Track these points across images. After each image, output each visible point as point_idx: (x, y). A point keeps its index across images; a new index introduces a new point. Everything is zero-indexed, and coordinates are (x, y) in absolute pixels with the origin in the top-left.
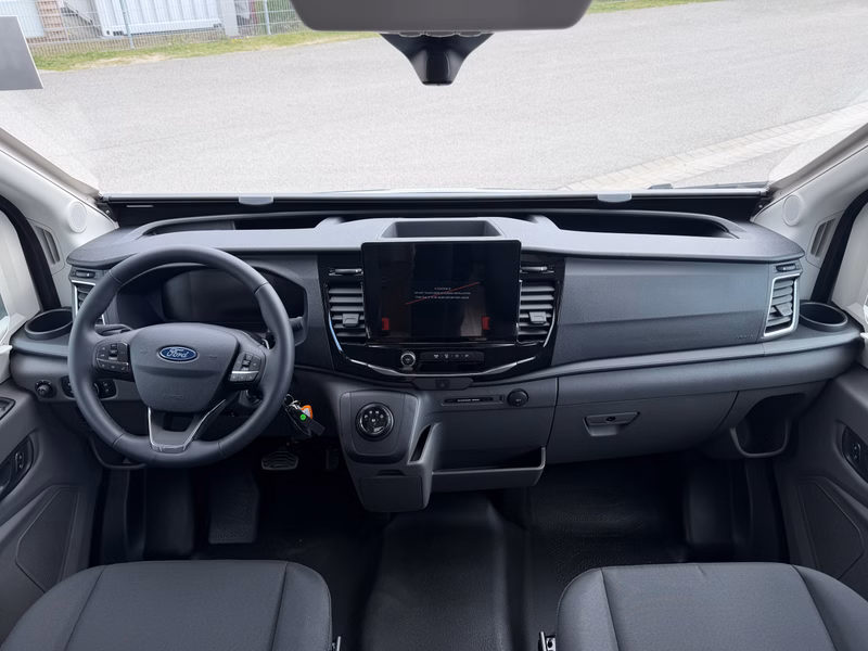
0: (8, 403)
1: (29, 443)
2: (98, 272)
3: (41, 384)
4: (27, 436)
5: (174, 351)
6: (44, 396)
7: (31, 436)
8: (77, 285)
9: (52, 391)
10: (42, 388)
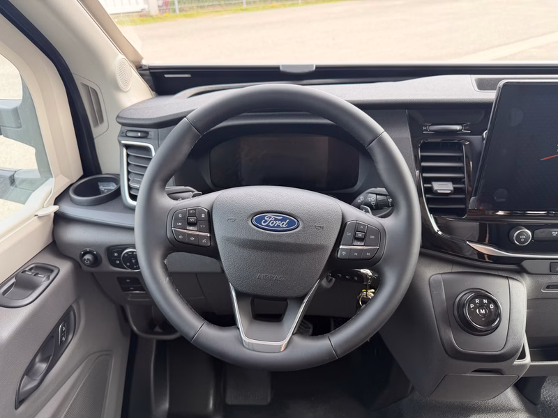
0: (52, 271)
1: (72, 313)
2: (152, 132)
3: (86, 253)
4: (71, 306)
5: (270, 218)
6: (88, 266)
7: (75, 307)
8: (127, 147)
9: (97, 260)
10: (88, 257)
